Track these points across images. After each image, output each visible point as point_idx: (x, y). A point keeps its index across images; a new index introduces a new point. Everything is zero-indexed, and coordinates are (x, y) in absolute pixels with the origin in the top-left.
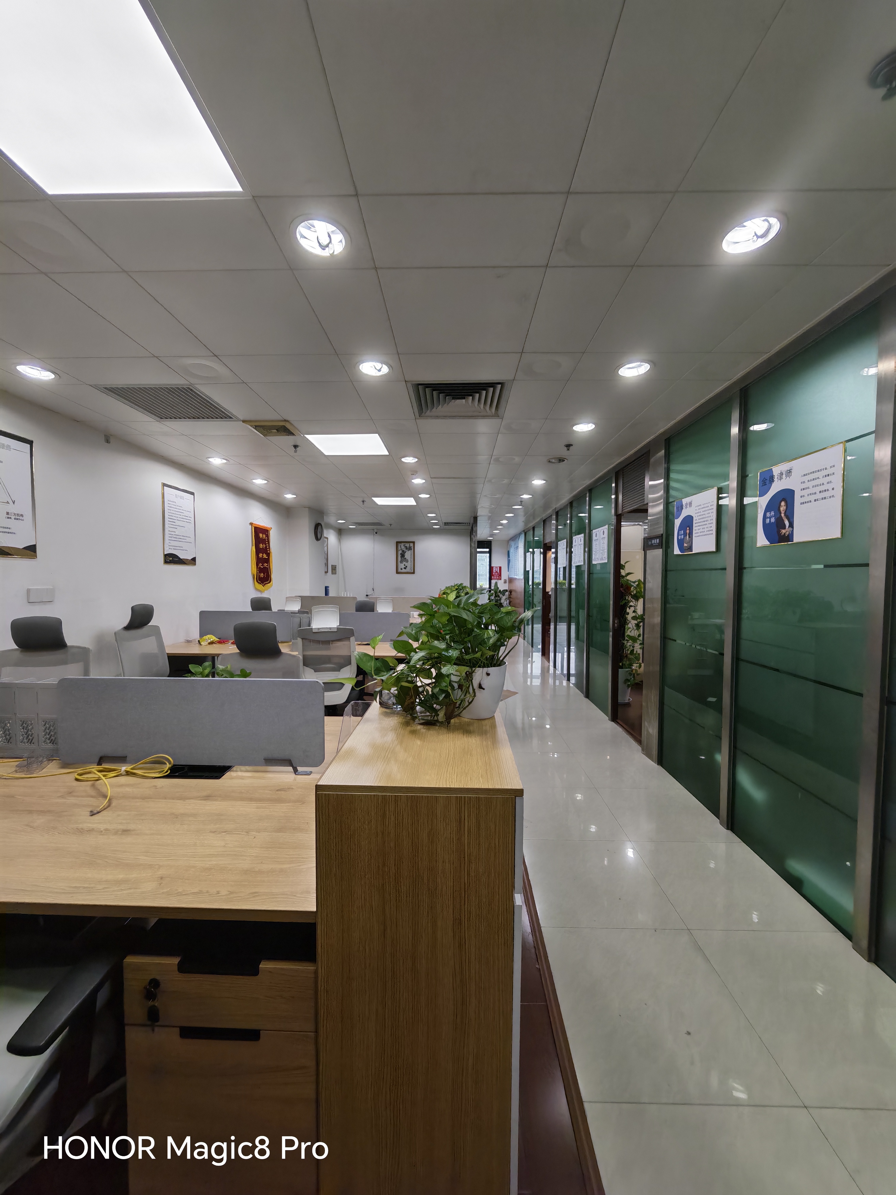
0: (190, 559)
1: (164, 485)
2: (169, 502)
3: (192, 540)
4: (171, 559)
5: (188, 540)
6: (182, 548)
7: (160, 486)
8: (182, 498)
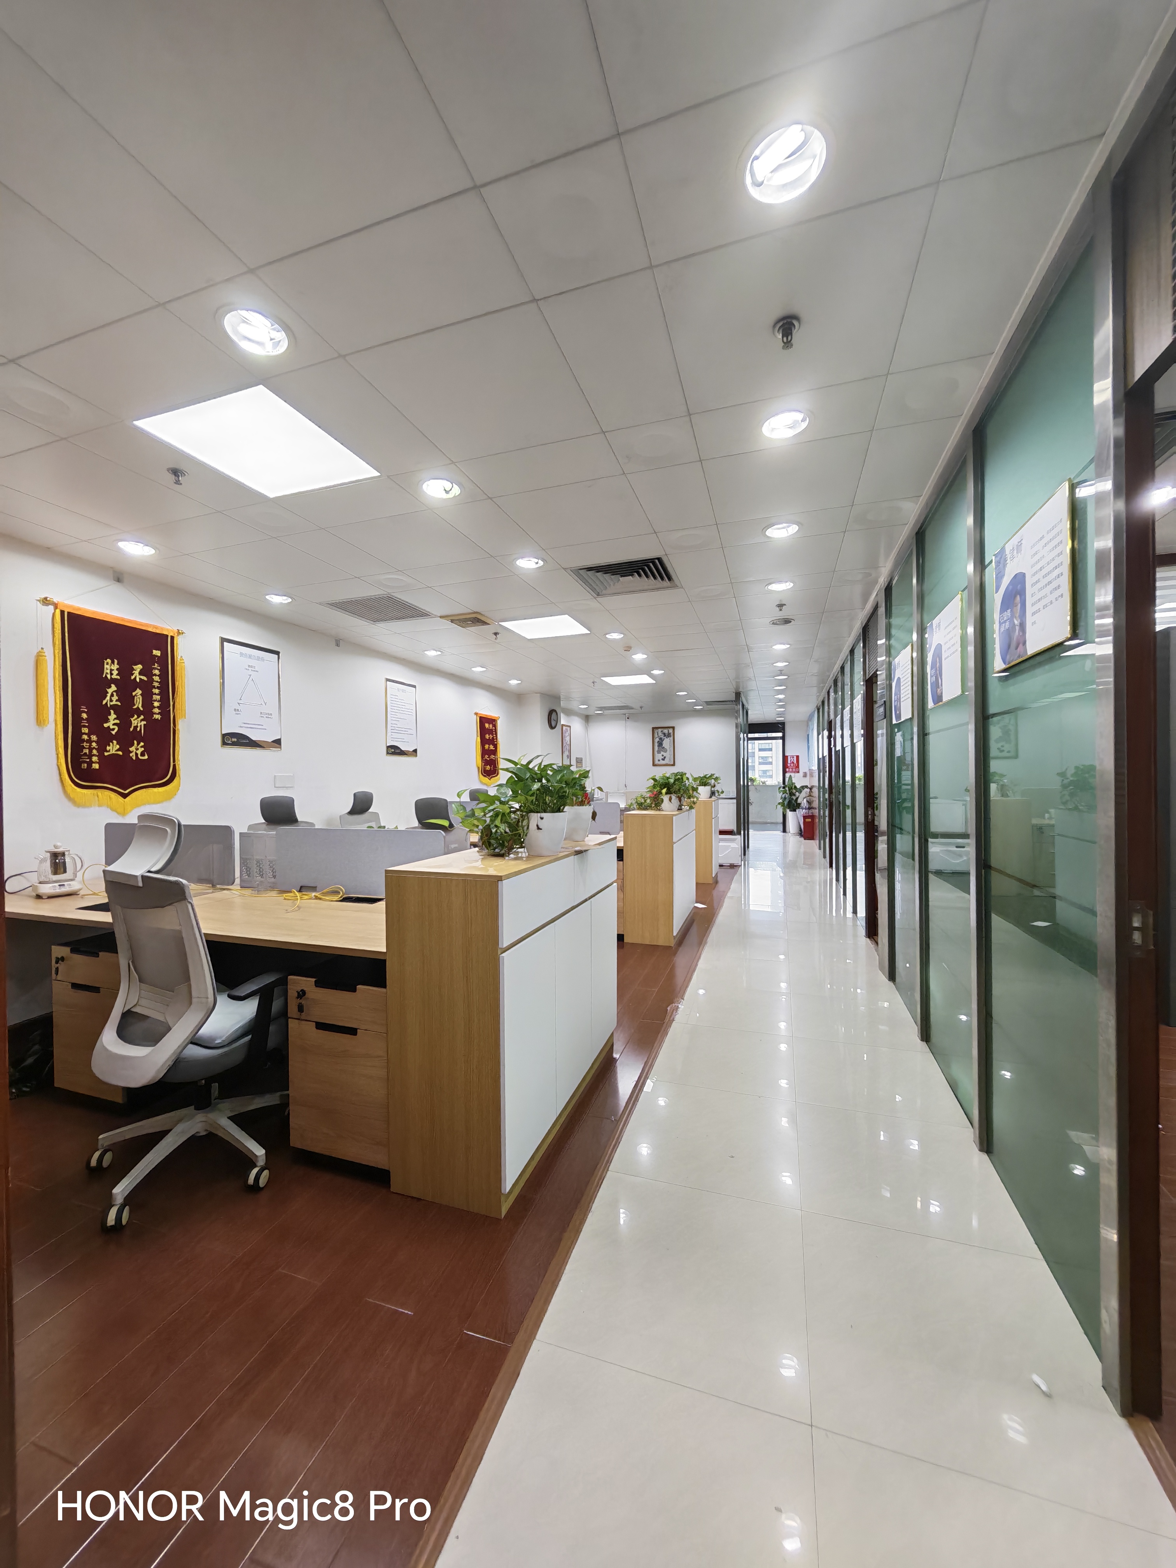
0: (412, 750)
1: (388, 680)
2: (392, 696)
3: (414, 732)
4: (394, 751)
5: (410, 732)
6: (404, 740)
7: (384, 680)
8: (403, 691)
